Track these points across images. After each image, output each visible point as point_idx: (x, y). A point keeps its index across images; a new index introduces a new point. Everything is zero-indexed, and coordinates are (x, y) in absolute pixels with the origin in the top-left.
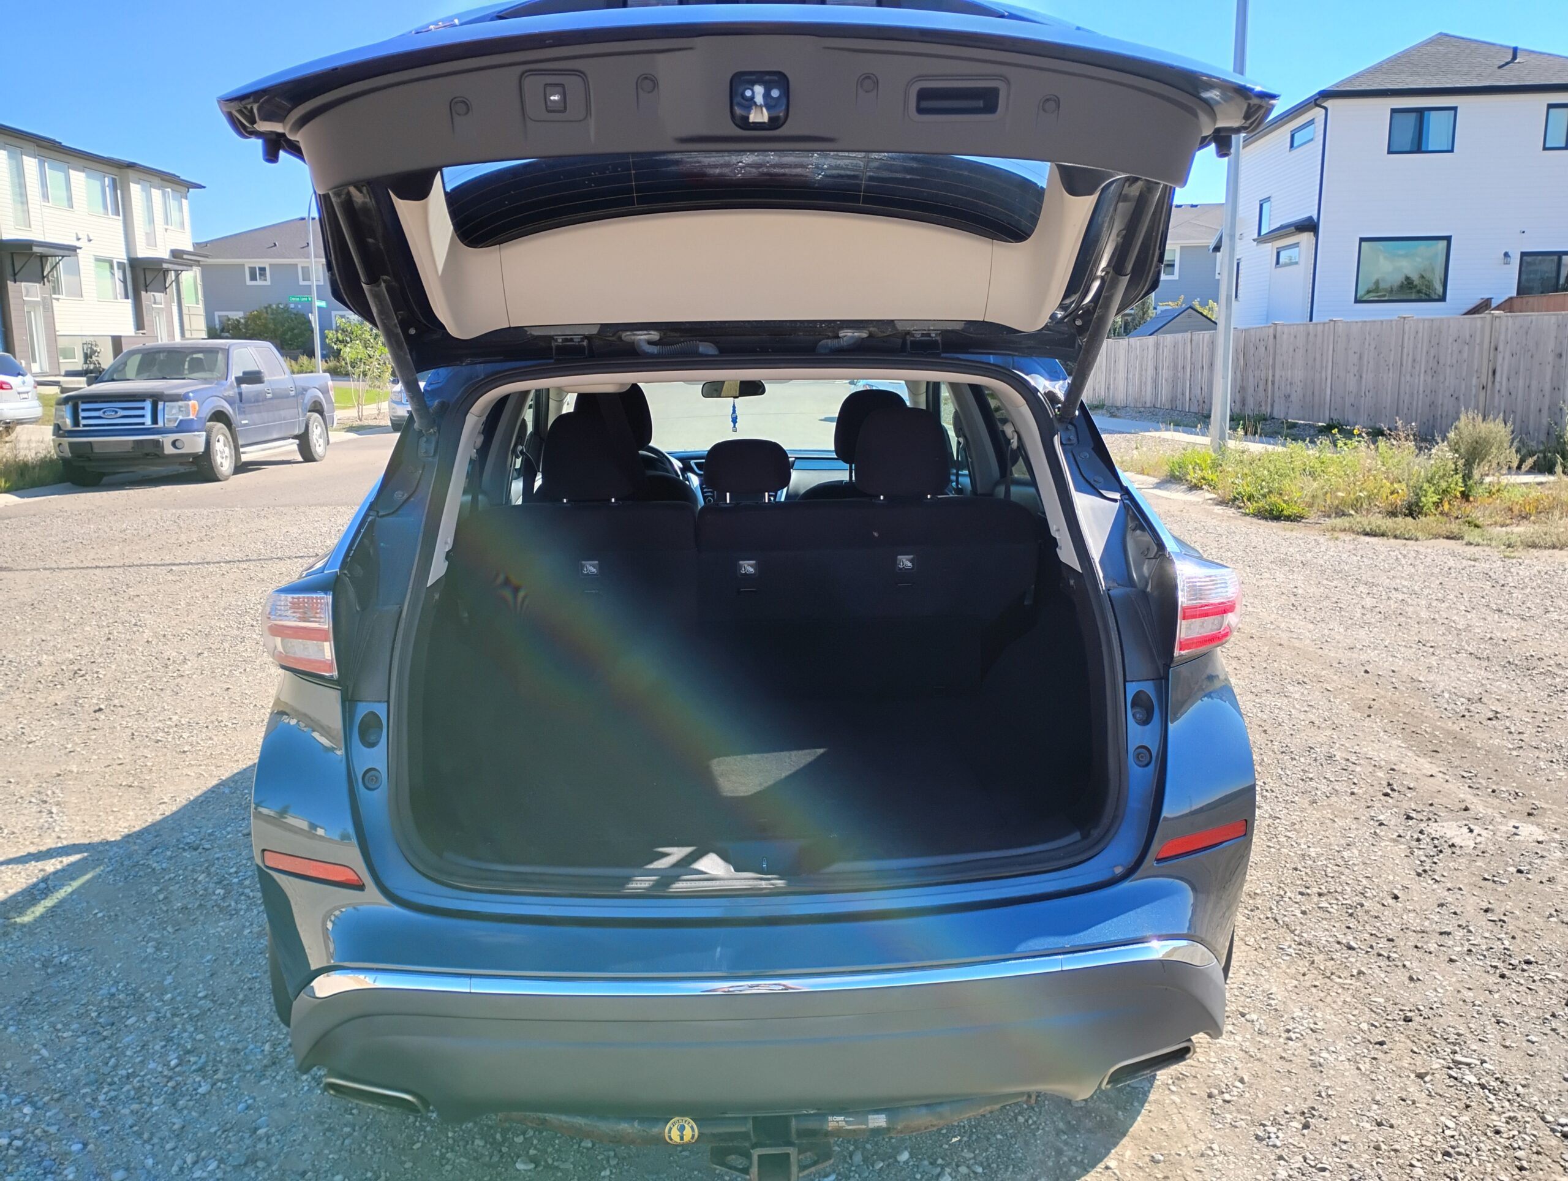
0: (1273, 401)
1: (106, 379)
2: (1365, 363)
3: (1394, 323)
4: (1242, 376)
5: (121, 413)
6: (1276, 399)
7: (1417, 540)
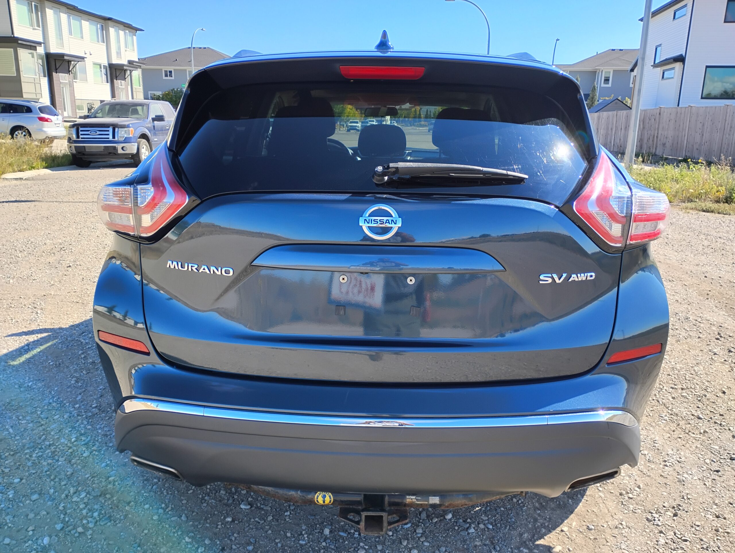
0: (656, 146)
1: (92, 117)
2: (706, 128)
3: (722, 108)
4: (642, 133)
5: (98, 133)
6: (658, 145)
7: (730, 215)
